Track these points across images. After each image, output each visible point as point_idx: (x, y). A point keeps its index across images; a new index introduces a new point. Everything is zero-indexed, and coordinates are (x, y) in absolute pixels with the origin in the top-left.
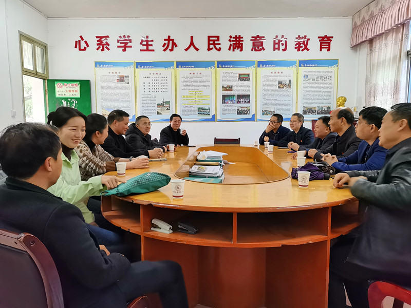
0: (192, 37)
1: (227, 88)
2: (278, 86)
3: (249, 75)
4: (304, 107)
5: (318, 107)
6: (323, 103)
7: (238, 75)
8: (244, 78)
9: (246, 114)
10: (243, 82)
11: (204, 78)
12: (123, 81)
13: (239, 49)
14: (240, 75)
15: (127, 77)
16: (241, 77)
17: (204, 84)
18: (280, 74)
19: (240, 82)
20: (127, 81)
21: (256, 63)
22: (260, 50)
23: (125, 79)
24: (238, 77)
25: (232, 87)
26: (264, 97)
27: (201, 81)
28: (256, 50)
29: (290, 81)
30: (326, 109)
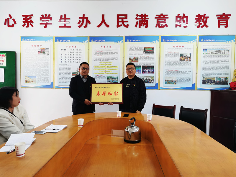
0: (103, 16)
1: (134, 60)
2: (179, 58)
3: (153, 48)
4: (203, 77)
5: (217, 77)
6: (221, 74)
7: (143, 49)
8: (149, 51)
9: (150, 83)
10: (148, 55)
11: (113, 51)
12: (44, 52)
13: (145, 26)
14: (145, 48)
15: (47, 49)
16: (146, 50)
17: (113, 56)
18: (181, 47)
19: (145, 55)
20: (47, 53)
21: (160, 38)
22: (164, 27)
23: (45, 51)
24: (143, 50)
25: (138, 59)
26: (167, 68)
27: (111, 54)
28: (160, 27)
29: (190, 54)
30: (224, 80)
